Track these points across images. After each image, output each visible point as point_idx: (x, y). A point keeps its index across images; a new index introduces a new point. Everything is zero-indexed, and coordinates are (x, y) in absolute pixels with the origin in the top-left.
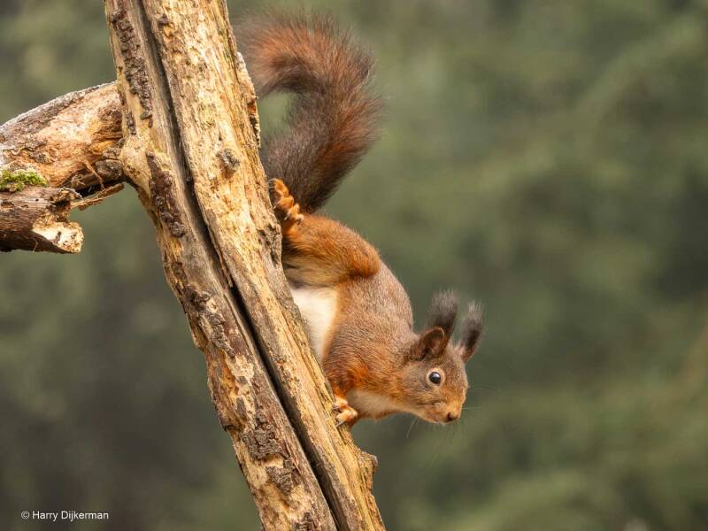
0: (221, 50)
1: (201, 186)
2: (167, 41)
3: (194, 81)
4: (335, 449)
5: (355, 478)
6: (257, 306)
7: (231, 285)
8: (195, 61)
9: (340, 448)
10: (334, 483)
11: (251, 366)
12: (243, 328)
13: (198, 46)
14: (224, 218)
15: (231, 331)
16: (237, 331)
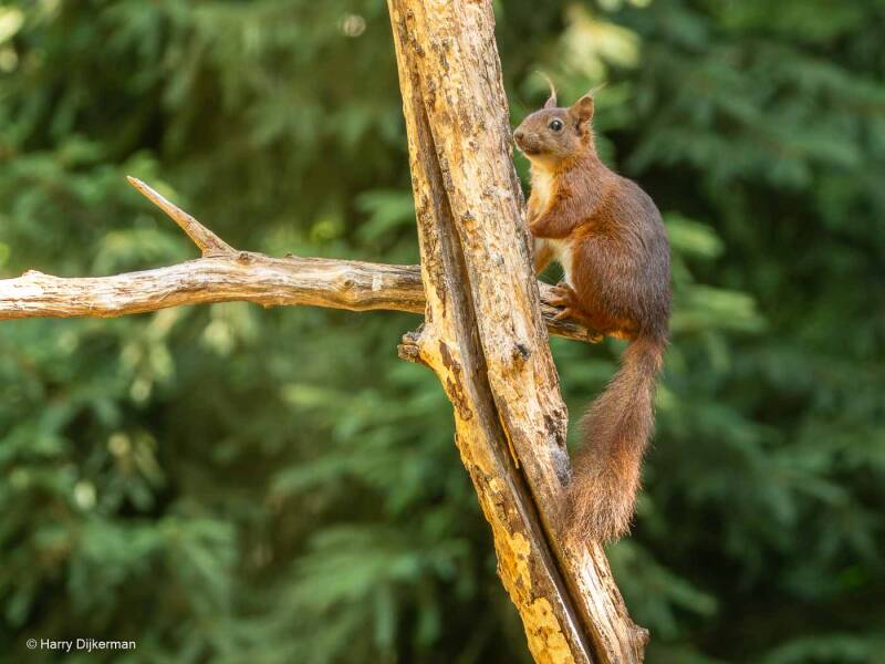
0: (518, 247)
1: (494, 373)
2: (470, 236)
3: (491, 275)
4: (611, 623)
5: (628, 649)
6: (543, 486)
7: (517, 466)
8: (494, 256)
9: (615, 623)
10: (609, 654)
11: (528, 544)
12: (521, 509)
13: (496, 243)
14: (515, 404)
15: (511, 511)
16: (516, 512)
